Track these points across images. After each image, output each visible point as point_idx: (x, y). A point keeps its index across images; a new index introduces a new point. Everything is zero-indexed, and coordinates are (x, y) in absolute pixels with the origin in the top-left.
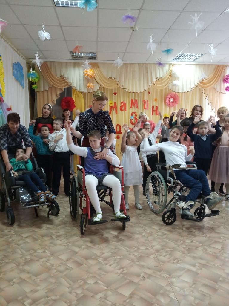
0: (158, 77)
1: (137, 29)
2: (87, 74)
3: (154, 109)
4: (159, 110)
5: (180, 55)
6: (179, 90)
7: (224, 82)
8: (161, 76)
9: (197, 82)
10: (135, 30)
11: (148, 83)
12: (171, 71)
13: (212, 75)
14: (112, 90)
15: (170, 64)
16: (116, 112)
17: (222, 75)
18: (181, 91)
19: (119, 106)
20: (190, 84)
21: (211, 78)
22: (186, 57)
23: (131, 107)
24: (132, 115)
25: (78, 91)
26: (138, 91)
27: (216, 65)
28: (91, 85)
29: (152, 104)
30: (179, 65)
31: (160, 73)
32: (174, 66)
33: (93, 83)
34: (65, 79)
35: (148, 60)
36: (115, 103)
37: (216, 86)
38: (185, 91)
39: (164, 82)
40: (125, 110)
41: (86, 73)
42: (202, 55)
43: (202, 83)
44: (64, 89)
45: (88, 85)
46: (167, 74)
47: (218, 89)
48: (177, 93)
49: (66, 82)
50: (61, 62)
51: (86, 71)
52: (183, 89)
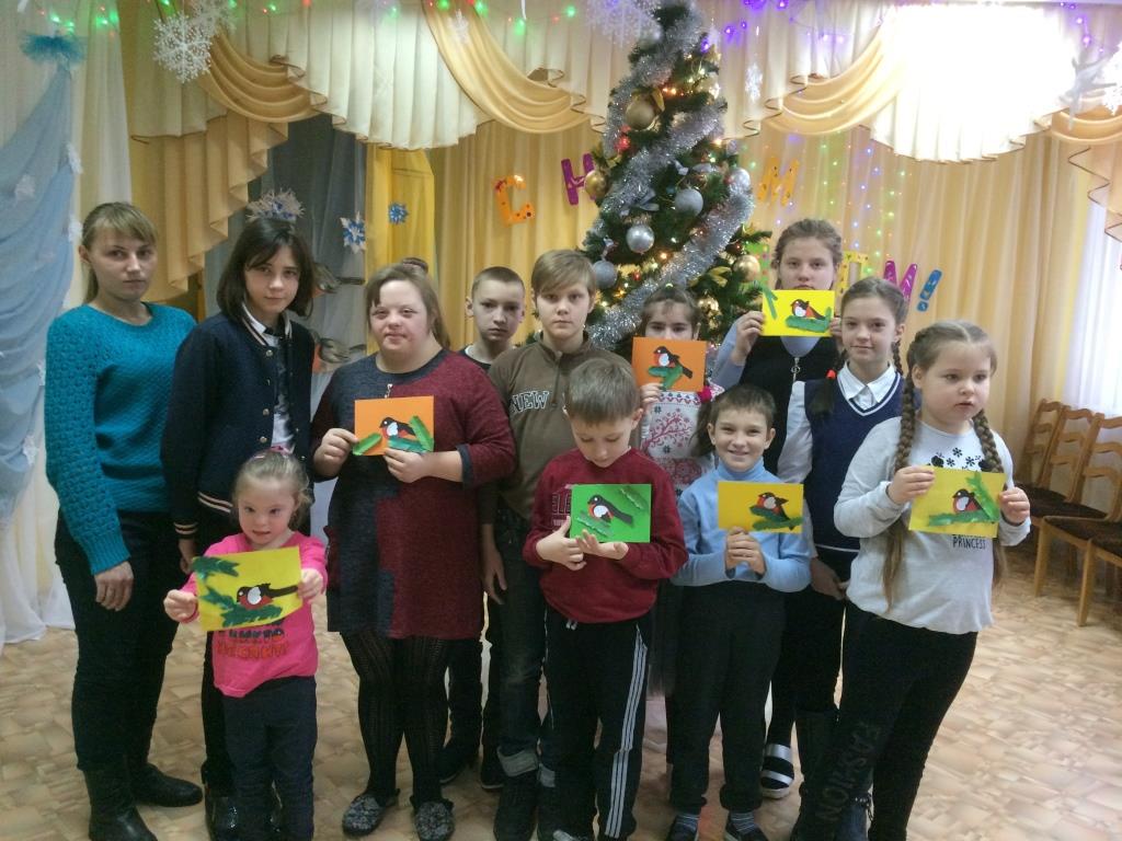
34: (291, 73)
46: (862, 58)
49: (298, 91)
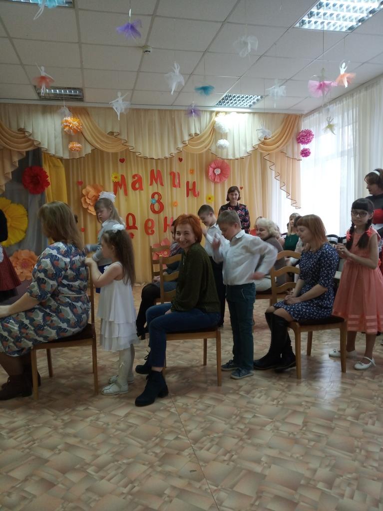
0: (193, 132)
1: (151, 50)
2: (67, 126)
3: (191, 187)
4: (198, 189)
5: (226, 96)
6: (227, 155)
7: (298, 143)
8: (198, 132)
9: (256, 142)
10: (146, 51)
11: (175, 142)
12: (214, 123)
13: (279, 130)
14: (115, 154)
15: (212, 112)
16: (126, 193)
17: (295, 130)
18: (231, 157)
19: (130, 181)
20: (246, 145)
21: (278, 134)
22: (237, 100)
23: (151, 184)
24: (153, 197)
25: (54, 156)
26: (160, 157)
27: (285, 114)
28: (76, 145)
29: (186, 177)
30: (226, 113)
31: (196, 126)
32: (219, 115)
33: (79, 142)
34: (27, 134)
35: (174, 104)
36: (123, 177)
37: (285, 149)
38: (238, 156)
39: (203, 142)
40: (141, 188)
41: (65, 124)
42: (261, 97)
43: (264, 143)
44: (27, 153)
45: (70, 146)
46: (207, 128)
47: (290, 154)
48: (226, 161)
49: (30, 140)
50: (18, 105)
51: (66, 121)
52: (234, 154)
